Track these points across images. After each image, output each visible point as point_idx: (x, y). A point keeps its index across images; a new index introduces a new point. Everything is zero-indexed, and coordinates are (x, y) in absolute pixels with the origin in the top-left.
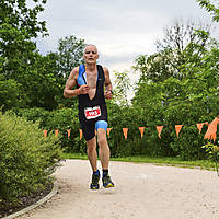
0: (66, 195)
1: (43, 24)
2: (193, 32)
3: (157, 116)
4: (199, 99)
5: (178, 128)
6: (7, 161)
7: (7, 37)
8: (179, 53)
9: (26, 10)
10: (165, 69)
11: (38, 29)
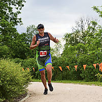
0: (34, 97)
1: (20, 19)
2: (89, 23)
3: (74, 61)
4: (93, 53)
5: (85, 66)
6: (8, 81)
7: (4, 25)
8: (83, 32)
9: (12, 13)
10: (76, 40)
11: (18, 21)
